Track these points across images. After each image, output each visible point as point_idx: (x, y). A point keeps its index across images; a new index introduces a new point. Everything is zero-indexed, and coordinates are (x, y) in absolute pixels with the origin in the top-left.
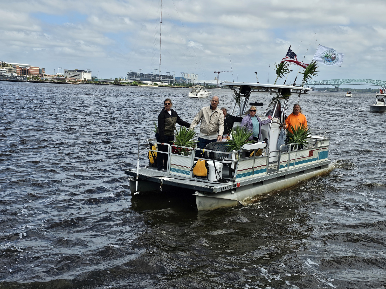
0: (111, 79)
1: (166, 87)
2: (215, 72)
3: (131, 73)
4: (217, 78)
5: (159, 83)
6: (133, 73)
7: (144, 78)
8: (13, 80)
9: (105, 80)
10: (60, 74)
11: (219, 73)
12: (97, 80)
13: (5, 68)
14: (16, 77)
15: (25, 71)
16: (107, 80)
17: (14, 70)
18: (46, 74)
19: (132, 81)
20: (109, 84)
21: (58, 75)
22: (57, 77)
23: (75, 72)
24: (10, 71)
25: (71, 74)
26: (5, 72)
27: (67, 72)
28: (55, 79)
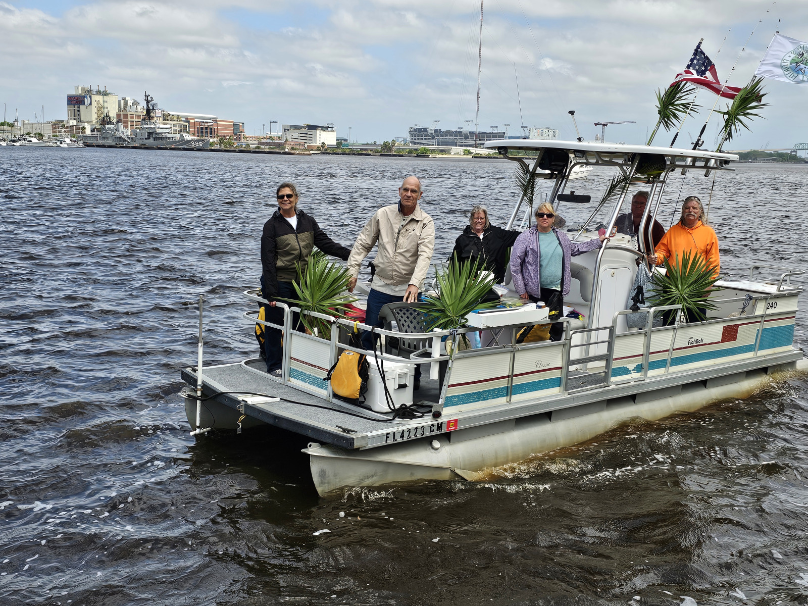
0: (375, 143)
1: (489, 158)
2: (596, 124)
3: (415, 130)
4: (600, 135)
5: (474, 150)
6: (420, 130)
7: (445, 140)
8: (184, 147)
9: (363, 145)
10: (274, 134)
11: (605, 125)
12: (347, 145)
13: (169, 124)
14: (189, 141)
15: (206, 129)
16: (367, 144)
17: (185, 126)
18: (246, 135)
19: (418, 146)
20: (370, 152)
21: (270, 137)
22: (269, 141)
23: (303, 131)
24: (178, 129)
25: (296, 134)
26: (168, 131)
27: (288, 130)
28: (263, 144)
